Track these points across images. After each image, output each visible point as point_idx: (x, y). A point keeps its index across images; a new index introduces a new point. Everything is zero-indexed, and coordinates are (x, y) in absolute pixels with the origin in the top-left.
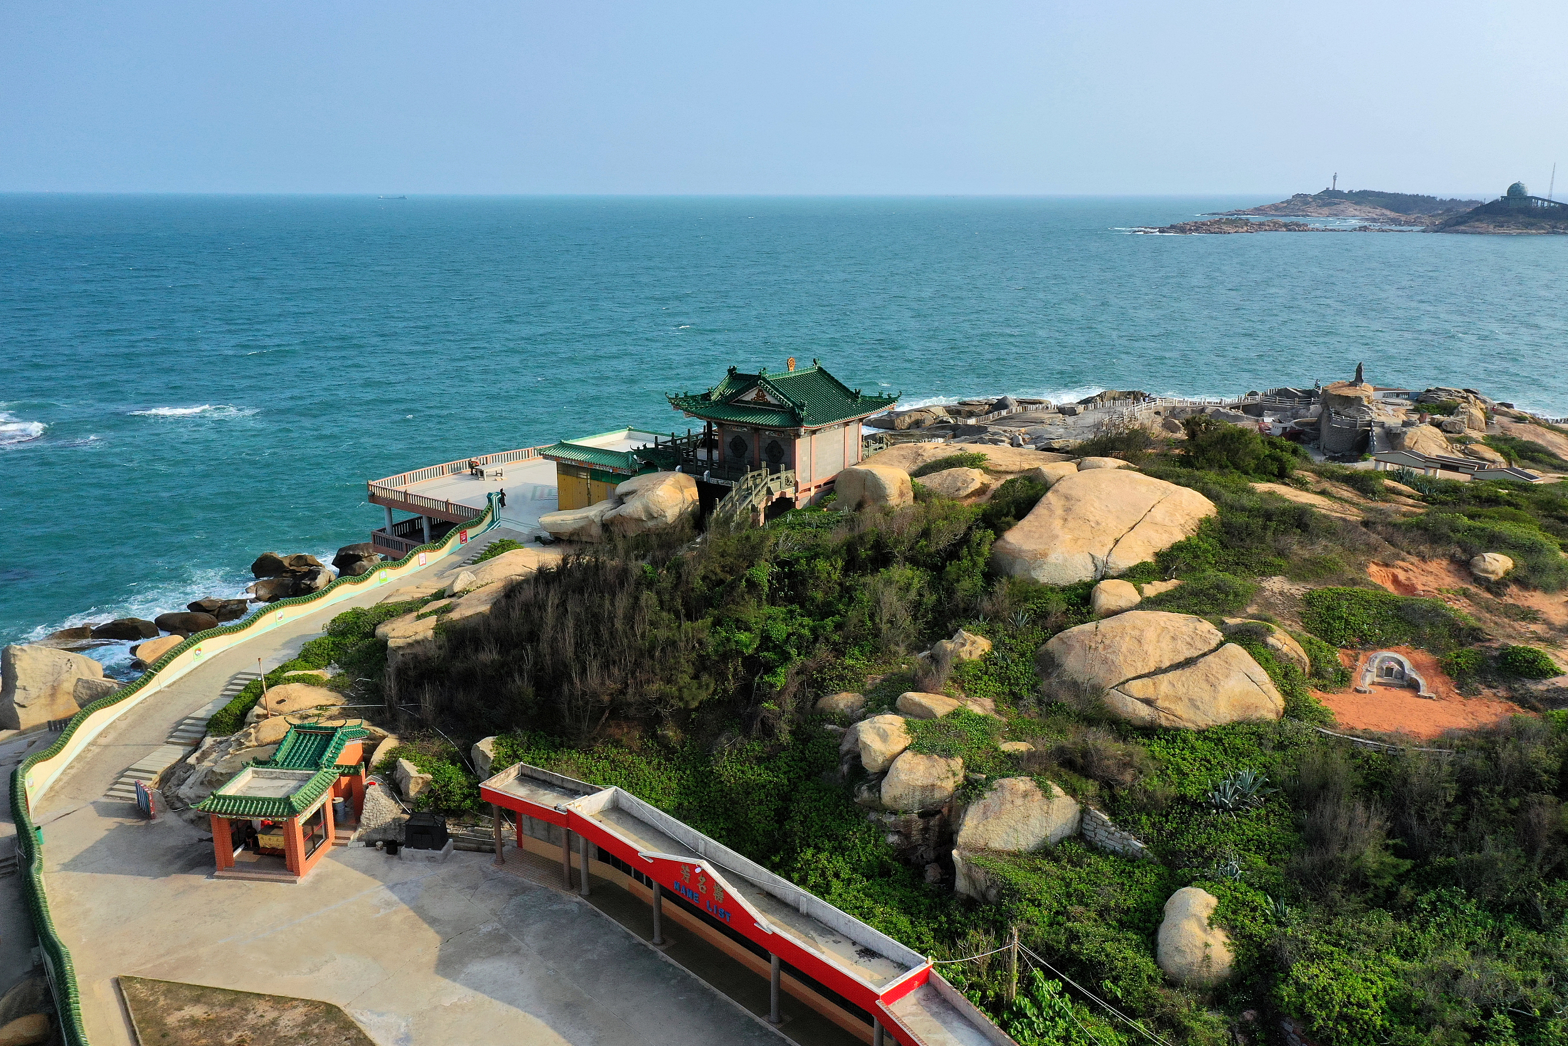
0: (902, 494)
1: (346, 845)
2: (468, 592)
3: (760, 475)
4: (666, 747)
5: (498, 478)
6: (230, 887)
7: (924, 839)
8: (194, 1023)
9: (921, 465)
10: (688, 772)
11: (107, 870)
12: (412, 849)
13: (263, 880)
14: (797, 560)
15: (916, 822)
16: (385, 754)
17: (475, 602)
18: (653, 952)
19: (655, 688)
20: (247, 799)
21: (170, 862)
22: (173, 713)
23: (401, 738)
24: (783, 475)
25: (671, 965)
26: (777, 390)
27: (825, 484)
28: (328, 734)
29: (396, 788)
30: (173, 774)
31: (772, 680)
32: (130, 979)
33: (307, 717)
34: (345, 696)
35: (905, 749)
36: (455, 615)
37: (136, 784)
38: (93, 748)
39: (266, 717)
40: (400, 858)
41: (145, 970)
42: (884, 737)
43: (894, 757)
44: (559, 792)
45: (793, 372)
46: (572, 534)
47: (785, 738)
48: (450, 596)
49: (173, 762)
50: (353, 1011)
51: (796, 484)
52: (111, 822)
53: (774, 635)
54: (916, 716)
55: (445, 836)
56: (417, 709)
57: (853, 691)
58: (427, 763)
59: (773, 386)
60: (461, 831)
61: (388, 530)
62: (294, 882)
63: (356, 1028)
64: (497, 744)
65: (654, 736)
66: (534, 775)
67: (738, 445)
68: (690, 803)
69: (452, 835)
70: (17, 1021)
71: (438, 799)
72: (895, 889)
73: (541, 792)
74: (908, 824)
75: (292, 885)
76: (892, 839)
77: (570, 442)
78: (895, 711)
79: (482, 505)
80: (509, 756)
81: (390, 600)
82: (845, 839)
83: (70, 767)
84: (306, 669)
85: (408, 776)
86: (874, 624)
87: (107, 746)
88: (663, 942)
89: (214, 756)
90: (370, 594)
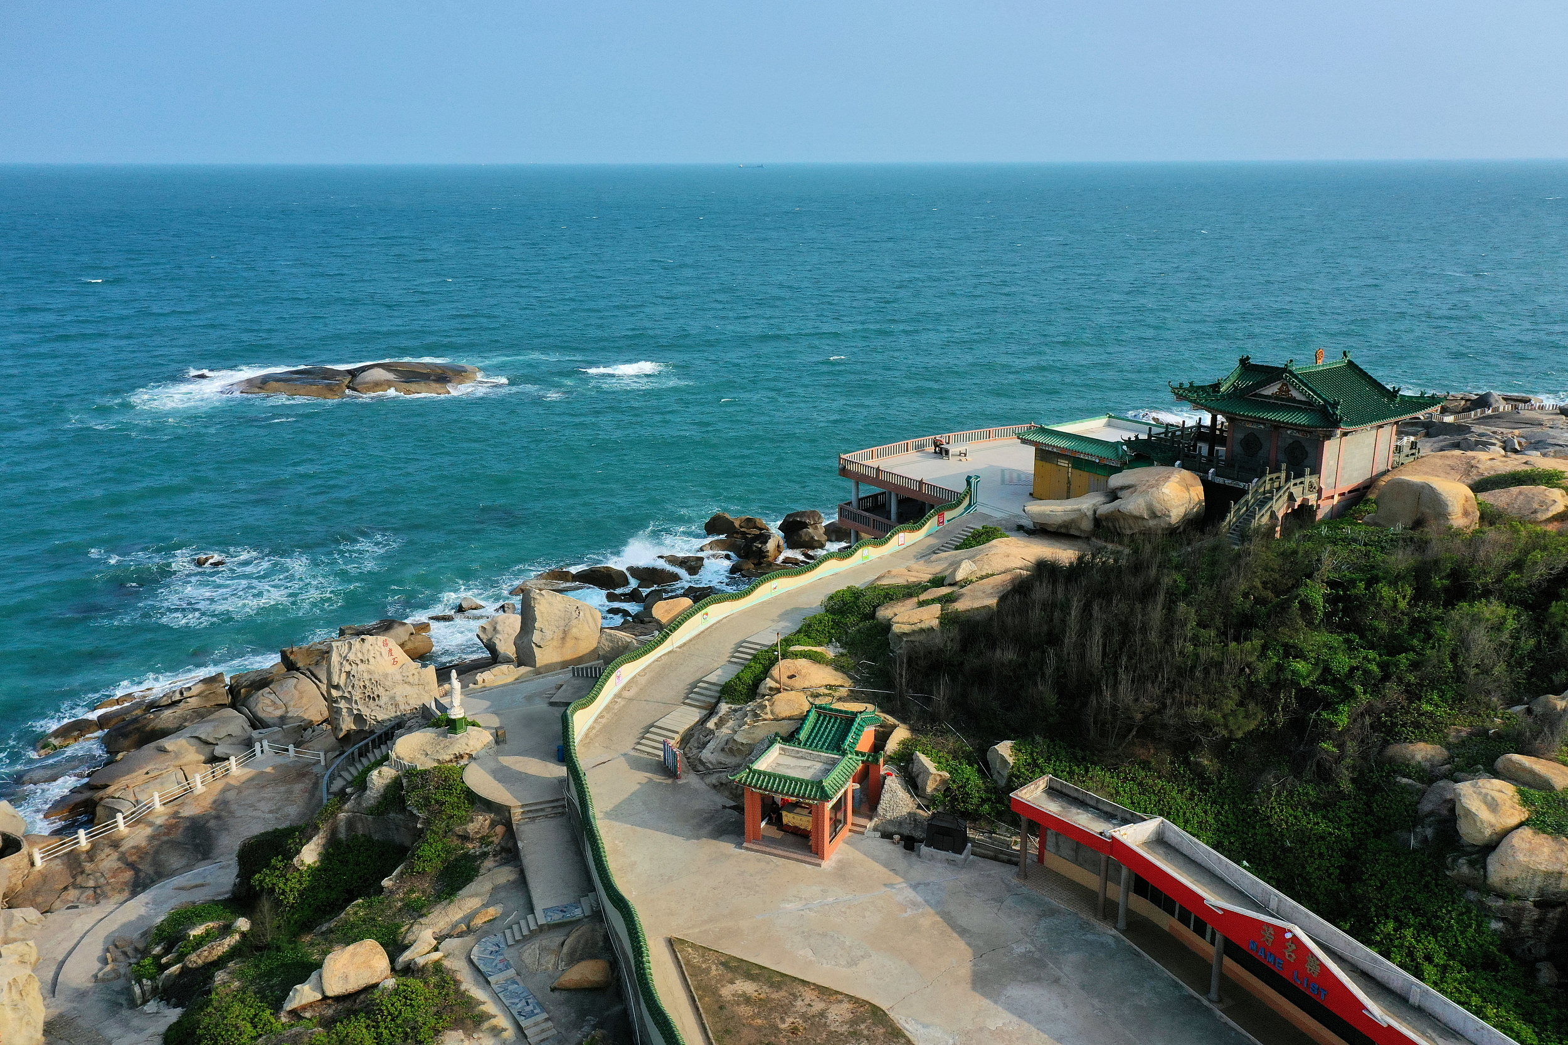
0: (1466, 514)
1: (862, 833)
2: (971, 582)
3: (1278, 478)
4: (1200, 776)
5: (963, 459)
6: (759, 860)
7: (1536, 932)
8: (748, 1000)
9: (1477, 478)
10: (1226, 807)
11: (643, 824)
12: (932, 849)
13: (788, 858)
14: (1353, 582)
15: (1531, 911)
16: (899, 744)
17: (980, 594)
18: (1208, 1009)
19: (1197, 712)
20: (781, 777)
21: (700, 826)
22: (687, 675)
23: (912, 729)
24: (1307, 479)
25: (1233, 1029)
26: (1306, 385)
27: (1350, 492)
28: (847, 718)
29: (913, 783)
30: (692, 735)
31: (1332, 718)
32: (682, 941)
33: (817, 696)
34: (851, 677)
35: (1521, 825)
36: (961, 606)
37: (664, 743)
38: (619, 700)
39: (778, 691)
40: (919, 856)
41: (692, 934)
42: (1493, 806)
43: (1507, 832)
44: (1093, 813)
45: (1322, 365)
46: (1060, 526)
47: (1346, 786)
48: (950, 585)
49: (692, 723)
50: (897, 1016)
51: (1320, 491)
52: (642, 777)
53: (1334, 666)
54: (1531, 786)
55: (966, 840)
56: (928, 701)
57: (1433, 743)
58: (943, 760)
59: (1301, 381)
60: (978, 836)
61: (855, 503)
62: (819, 865)
63: (904, 1036)
64: (1016, 750)
65: (1186, 762)
66: (1064, 790)
67: (1251, 443)
68: (1230, 843)
69: (973, 841)
70: (583, 964)
71: (954, 799)
72: (1506, 988)
73: (1074, 810)
74: (1520, 911)
75: (817, 868)
76: (1496, 925)
77: (1049, 427)
78: (1496, 774)
79: (961, 488)
80: (1029, 764)
81: (885, 582)
82: (1437, 917)
83: (601, 716)
84: (809, 644)
85: (927, 772)
86: (1456, 666)
87: (631, 700)
88: (1220, 1001)
89: (731, 723)
90: (855, 572)
